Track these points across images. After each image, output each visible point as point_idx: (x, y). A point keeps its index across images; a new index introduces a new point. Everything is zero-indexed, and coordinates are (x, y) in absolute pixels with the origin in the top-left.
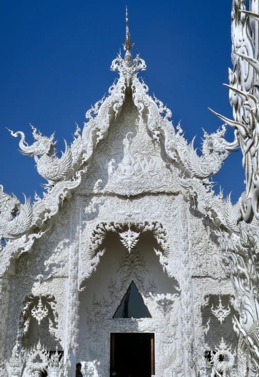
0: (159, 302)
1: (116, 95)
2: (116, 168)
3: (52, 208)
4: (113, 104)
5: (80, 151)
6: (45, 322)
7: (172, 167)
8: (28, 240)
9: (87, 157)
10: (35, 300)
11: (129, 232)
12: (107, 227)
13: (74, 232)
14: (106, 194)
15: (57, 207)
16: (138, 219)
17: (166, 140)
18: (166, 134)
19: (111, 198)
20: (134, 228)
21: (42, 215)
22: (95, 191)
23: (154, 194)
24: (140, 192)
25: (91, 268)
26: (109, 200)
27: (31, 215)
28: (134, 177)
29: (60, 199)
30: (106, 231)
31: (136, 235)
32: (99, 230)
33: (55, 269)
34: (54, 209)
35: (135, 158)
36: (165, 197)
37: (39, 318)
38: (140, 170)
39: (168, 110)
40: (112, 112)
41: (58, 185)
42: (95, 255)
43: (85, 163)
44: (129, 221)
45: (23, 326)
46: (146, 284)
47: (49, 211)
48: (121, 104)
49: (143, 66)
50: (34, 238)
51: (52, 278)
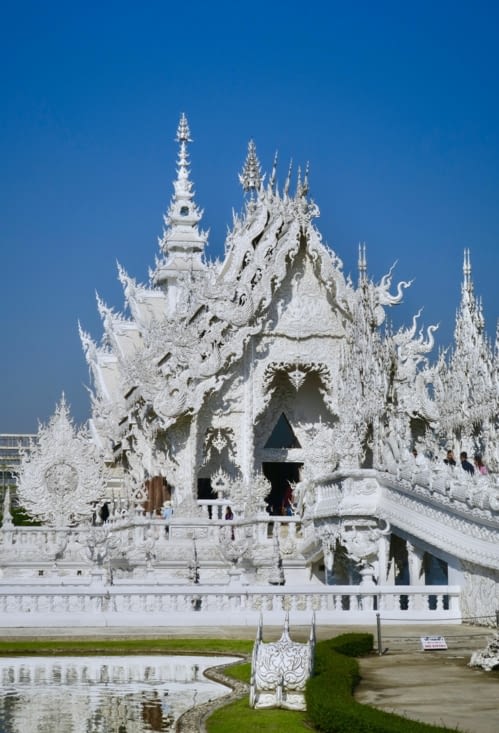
0: (308, 432)
1: (292, 242)
2: (285, 309)
3: (238, 353)
4: (289, 251)
5: (260, 298)
6: (225, 450)
7: (348, 322)
8: (218, 381)
9: (266, 304)
10: (215, 432)
11: (297, 372)
12: (277, 367)
13: (248, 370)
14: (276, 335)
15: (242, 352)
16: (306, 361)
17: (338, 291)
18: (337, 285)
19: (282, 339)
20: (302, 368)
21: (229, 359)
22: (266, 332)
23: (320, 337)
24: (308, 334)
25: (265, 404)
26: (278, 341)
27: (220, 358)
28: (303, 320)
29: (244, 344)
30: (276, 370)
31: (303, 375)
32: (270, 370)
33: (233, 405)
34: (240, 353)
35: (303, 301)
36: (330, 340)
37: (220, 448)
38: (307, 313)
39: (340, 261)
40: (288, 259)
41: (240, 330)
42: (267, 392)
43: (266, 310)
44: (298, 362)
45: (206, 455)
46: (296, 416)
47: (235, 355)
48: (296, 252)
49: (316, 212)
50: (223, 379)
51: (231, 412)
